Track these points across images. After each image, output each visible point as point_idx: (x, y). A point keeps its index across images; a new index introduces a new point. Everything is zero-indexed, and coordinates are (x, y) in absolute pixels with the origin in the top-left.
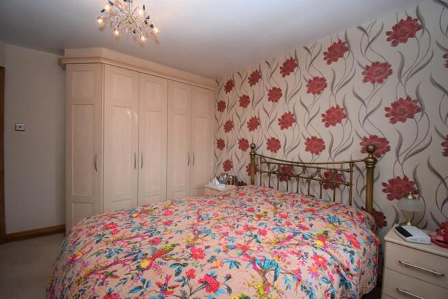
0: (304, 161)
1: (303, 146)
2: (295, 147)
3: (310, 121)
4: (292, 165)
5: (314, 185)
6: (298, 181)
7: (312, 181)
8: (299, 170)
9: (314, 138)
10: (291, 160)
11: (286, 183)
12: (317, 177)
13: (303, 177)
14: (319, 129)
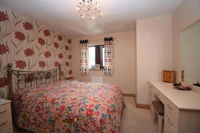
0: (39, 71)
1: (38, 65)
2: (34, 66)
3: (40, 54)
4: (34, 74)
5: (43, 79)
6: (36, 80)
7: (42, 78)
8: (36, 75)
9: (42, 62)
10: (33, 71)
11: (31, 83)
12: (43, 76)
13: (38, 78)
14: (43, 58)
